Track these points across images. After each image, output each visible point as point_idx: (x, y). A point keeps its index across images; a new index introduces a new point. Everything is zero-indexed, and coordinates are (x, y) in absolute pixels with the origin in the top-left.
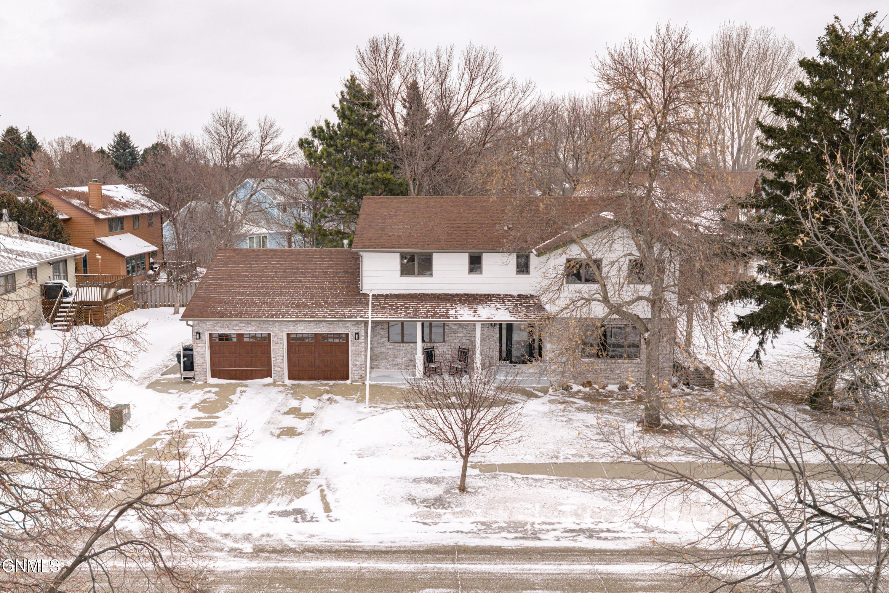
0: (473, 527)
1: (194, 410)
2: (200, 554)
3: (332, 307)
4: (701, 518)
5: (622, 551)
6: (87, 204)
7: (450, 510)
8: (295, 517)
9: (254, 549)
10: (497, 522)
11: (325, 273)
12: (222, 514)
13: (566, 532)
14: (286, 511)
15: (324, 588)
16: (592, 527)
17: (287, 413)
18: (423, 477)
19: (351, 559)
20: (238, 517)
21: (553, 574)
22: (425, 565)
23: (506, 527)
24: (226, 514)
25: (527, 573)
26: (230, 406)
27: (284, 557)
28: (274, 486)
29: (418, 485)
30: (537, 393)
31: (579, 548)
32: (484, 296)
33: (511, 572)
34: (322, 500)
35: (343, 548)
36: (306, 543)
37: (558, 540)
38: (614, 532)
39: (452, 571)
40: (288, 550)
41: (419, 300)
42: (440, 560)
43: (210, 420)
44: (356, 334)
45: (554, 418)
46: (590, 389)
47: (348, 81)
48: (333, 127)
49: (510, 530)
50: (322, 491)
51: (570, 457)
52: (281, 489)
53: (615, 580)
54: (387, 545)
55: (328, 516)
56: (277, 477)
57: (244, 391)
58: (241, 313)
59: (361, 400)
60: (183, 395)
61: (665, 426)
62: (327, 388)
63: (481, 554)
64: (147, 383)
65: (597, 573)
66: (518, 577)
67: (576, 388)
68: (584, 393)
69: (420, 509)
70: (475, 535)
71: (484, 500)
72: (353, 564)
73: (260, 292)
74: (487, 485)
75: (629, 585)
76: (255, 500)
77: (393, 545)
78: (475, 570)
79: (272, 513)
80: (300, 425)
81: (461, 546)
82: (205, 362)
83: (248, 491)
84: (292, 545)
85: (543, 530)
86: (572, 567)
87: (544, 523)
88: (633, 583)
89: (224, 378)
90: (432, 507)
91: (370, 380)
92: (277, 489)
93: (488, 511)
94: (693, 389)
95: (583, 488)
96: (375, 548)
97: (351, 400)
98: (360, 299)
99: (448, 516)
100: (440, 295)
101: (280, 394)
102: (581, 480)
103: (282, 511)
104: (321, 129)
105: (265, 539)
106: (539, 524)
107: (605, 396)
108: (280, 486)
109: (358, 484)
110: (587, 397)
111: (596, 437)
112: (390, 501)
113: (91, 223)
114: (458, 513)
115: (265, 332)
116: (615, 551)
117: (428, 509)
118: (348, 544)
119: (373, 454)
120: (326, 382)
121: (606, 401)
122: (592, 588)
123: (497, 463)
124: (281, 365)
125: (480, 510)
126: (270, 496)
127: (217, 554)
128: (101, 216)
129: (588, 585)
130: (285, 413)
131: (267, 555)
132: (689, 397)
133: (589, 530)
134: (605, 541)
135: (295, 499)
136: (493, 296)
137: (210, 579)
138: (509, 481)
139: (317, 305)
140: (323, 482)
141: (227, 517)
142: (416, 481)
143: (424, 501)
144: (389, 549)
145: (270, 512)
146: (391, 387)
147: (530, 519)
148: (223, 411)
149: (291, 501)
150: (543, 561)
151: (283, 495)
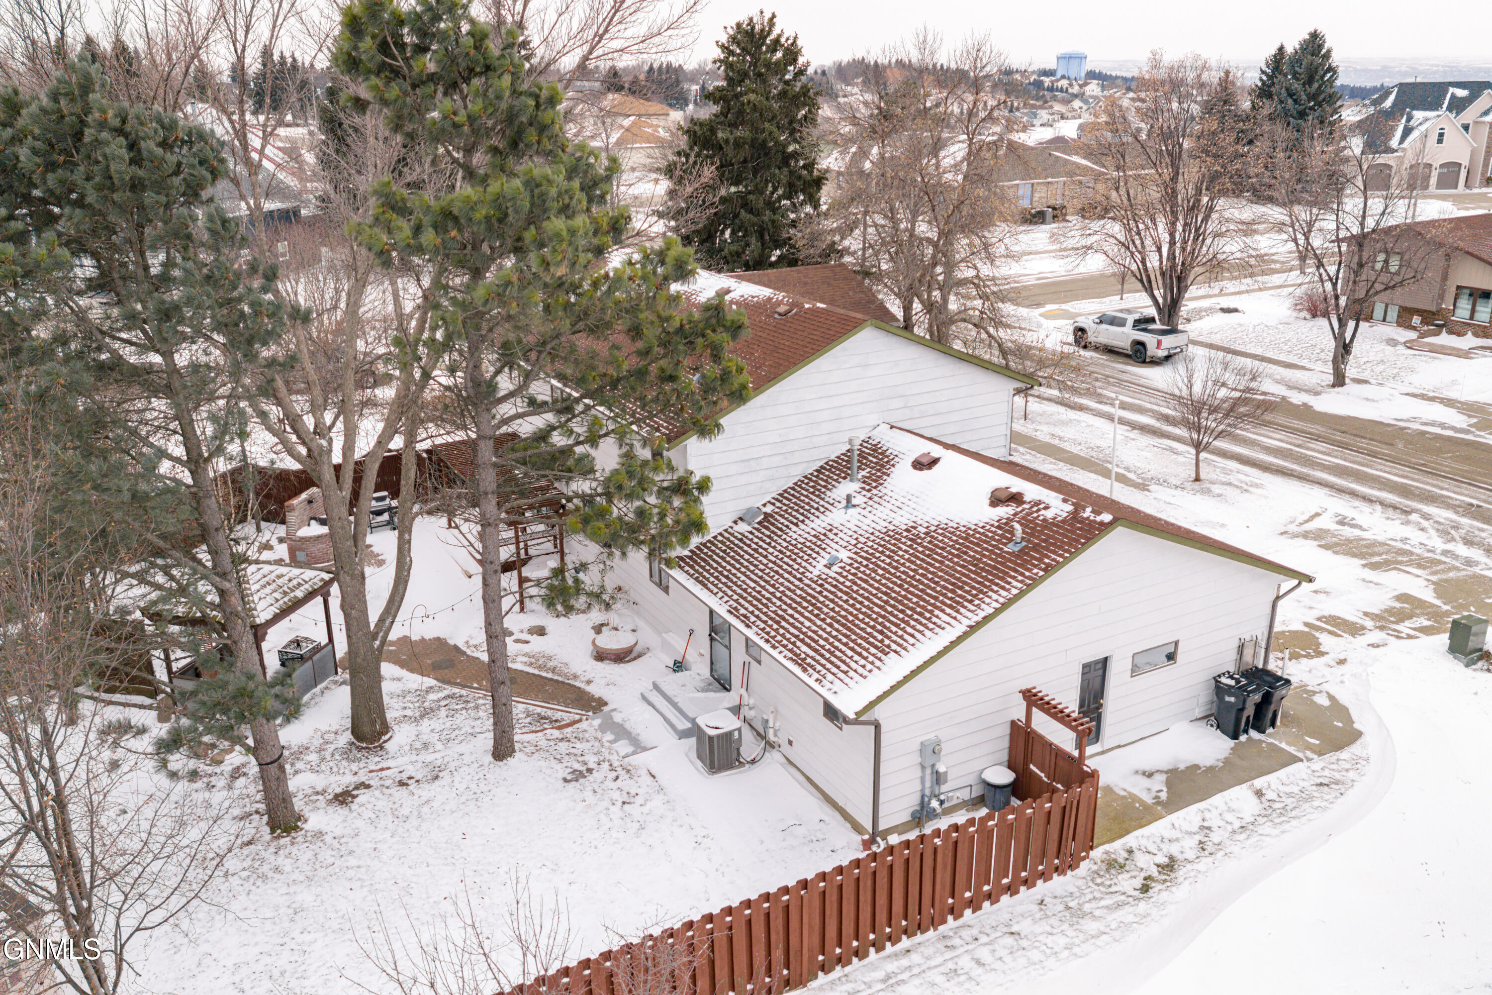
2: (1455, 526)
8: (1349, 522)
9: (1410, 515)
12: (1409, 544)
14: (1352, 528)
20: (1399, 539)
24: (1405, 544)
43: (1321, 626)
55: (1323, 512)
76: (1368, 542)
83: (1366, 548)
84: (1378, 508)
105: (1395, 518)
127: (1442, 521)
131: (1402, 508)
137: (1460, 510)
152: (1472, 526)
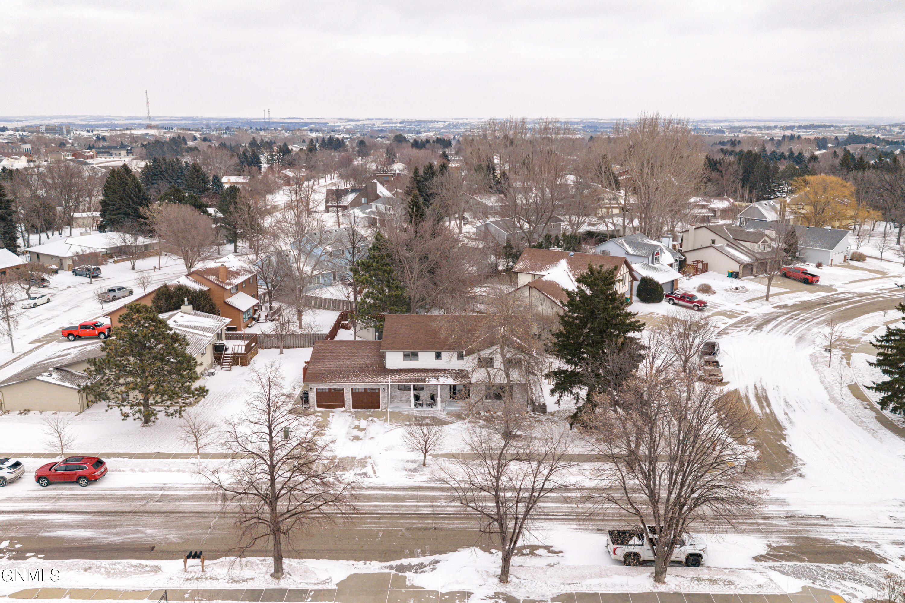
0: (426, 480)
1: (314, 426)
3: (372, 377)
7: (419, 473)
8: (363, 475)
9: (351, 487)
10: (434, 478)
11: (368, 356)
13: (457, 481)
14: (360, 473)
17: (354, 428)
18: (410, 460)
23: (437, 479)
26: (329, 424)
28: (354, 463)
29: (408, 463)
30: (464, 417)
32: (442, 370)
34: (373, 469)
35: (381, 487)
36: (368, 485)
37: (454, 484)
39: (417, 495)
41: (412, 372)
42: (413, 491)
43: (322, 432)
44: (383, 389)
46: (489, 415)
49: (439, 480)
50: (372, 465)
52: (357, 465)
55: (375, 476)
56: (355, 459)
57: (334, 415)
59: (386, 421)
62: (371, 413)
63: (427, 489)
67: (482, 414)
68: (486, 417)
69: (408, 473)
71: (431, 469)
72: (384, 492)
74: (433, 463)
76: (348, 469)
80: (361, 434)
81: (421, 486)
82: (314, 401)
83: (345, 465)
84: (363, 486)
85: (450, 480)
89: (323, 408)
91: (390, 409)
93: (432, 473)
94: (535, 415)
97: (381, 420)
98: (385, 371)
99: (418, 475)
100: (422, 369)
101: (350, 417)
105: (354, 484)
106: (449, 478)
108: (357, 463)
109: (386, 462)
110: (486, 420)
112: (397, 469)
113: (221, 291)
115: (341, 388)
117: (411, 473)
119: (391, 450)
120: (370, 410)
123: (439, 454)
124: (349, 402)
125: (429, 473)
126: (353, 467)
128: (228, 287)
131: (356, 489)
135: (363, 468)
136: (446, 370)
138: (442, 461)
140: (372, 462)
142: (407, 461)
145: (354, 473)
146: (400, 413)
147: (446, 477)
148: (327, 427)
149: (361, 469)
151: (358, 467)
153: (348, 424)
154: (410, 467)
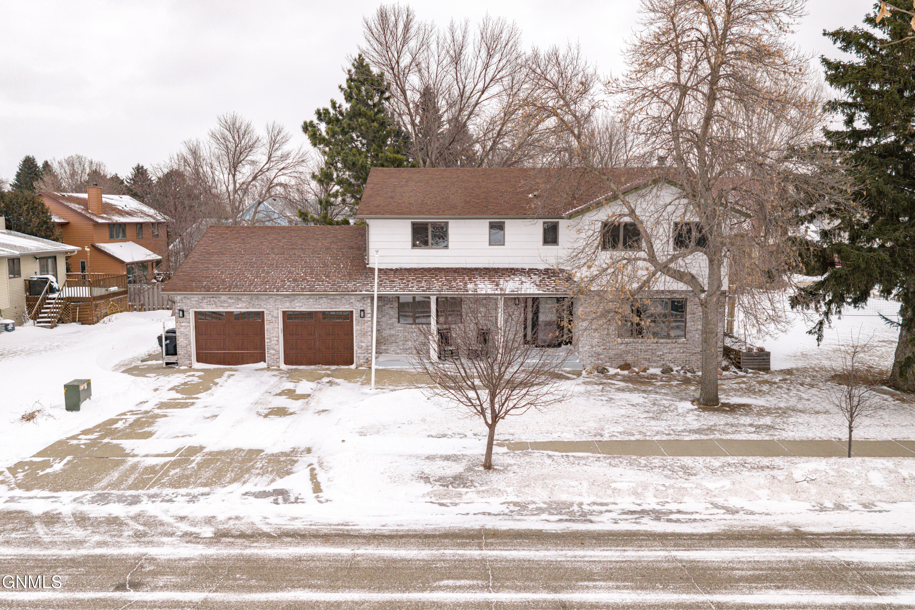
0: (504, 508)
1: (171, 391)
2: (143, 539)
3: (334, 281)
4: (796, 497)
5: (703, 535)
6: (87, 209)
7: (473, 489)
8: (275, 498)
9: (215, 534)
10: (534, 503)
11: (328, 249)
12: (182, 496)
13: (624, 513)
14: (265, 492)
15: (303, 580)
16: (658, 507)
17: (280, 394)
18: (439, 455)
19: (343, 545)
20: (201, 498)
21: (617, 562)
22: (442, 551)
23: (546, 508)
24: (188, 495)
25: (580, 561)
26: (214, 388)
27: (253, 542)
28: (252, 465)
29: (432, 462)
30: (569, 375)
31: (645, 531)
32: (506, 269)
33: (559, 559)
34: (311, 480)
35: (333, 532)
36: (284, 527)
37: (616, 523)
38: (686, 513)
39: (478, 558)
40: (260, 535)
41: (433, 274)
42: (463, 546)
43: (188, 401)
44: (361, 311)
45: (592, 397)
46: (629, 373)
47: (355, 60)
48: (339, 107)
49: (552, 511)
50: (313, 470)
51: (618, 434)
52: (261, 468)
53: (702, 569)
54: (391, 528)
55: (317, 497)
56: (258, 455)
57: (233, 375)
58: (230, 287)
59: (368, 382)
60: (162, 378)
61: (724, 405)
62: (328, 372)
63: (516, 539)
64: (123, 369)
65: (675, 560)
66: (570, 566)
67: (612, 371)
68: (623, 375)
69: (435, 488)
70: (507, 517)
71: (517, 477)
72: (345, 551)
73: (253, 267)
74: (519, 463)
75: (725, 574)
76: (227, 480)
77: (399, 528)
78: (510, 557)
79: (246, 494)
80: (292, 405)
81: (489, 530)
82: (190, 344)
83: (220, 470)
84: (266, 529)
85: (594, 511)
86: (641, 553)
87: (594, 503)
88: (729, 572)
89: (211, 363)
90: (450, 486)
91: (376, 364)
92: (257, 468)
93: (523, 490)
94: (746, 372)
95: (638, 466)
96: (376, 532)
97: (354, 382)
98: (367, 273)
99: (470, 495)
100: (456, 269)
101: (274, 377)
102: (634, 457)
103: (260, 492)
104: (326, 111)
105: (231, 522)
106: (589, 505)
107: (647, 378)
108: (261, 465)
109: (358, 461)
110: (625, 379)
111: (646, 415)
112: (397, 479)
113: (89, 227)
114: (483, 491)
115: (258, 310)
116: (693, 535)
117: (446, 488)
118: (340, 527)
119: (378, 432)
120: (327, 367)
121: (649, 382)
122: (673, 579)
123: (528, 441)
124: (276, 347)
125: (512, 488)
126: (247, 476)
127: (165, 539)
128: (100, 221)
129: (667, 575)
130: (276, 395)
131: (232, 540)
132: (744, 379)
133: (653, 511)
134: (677, 524)
135: (277, 478)
136: (517, 270)
137: (148, 569)
138: (546, 458)
139: (317, 279)
140: (315, 461)
141: (187, 498)
142: (430, 458)
143: (440, 479)
144: (395, 533)
145: (244, 492)
146: (401, 371)
147: (577, 499)
148: (205, 393)
149: (273, 481)
150: (600, 546)
151: (262, 475)
152: (118, 545)
153: (265, 388)
154: (440, 473)
